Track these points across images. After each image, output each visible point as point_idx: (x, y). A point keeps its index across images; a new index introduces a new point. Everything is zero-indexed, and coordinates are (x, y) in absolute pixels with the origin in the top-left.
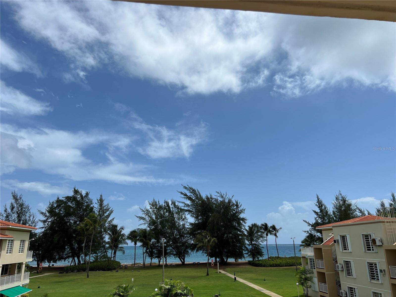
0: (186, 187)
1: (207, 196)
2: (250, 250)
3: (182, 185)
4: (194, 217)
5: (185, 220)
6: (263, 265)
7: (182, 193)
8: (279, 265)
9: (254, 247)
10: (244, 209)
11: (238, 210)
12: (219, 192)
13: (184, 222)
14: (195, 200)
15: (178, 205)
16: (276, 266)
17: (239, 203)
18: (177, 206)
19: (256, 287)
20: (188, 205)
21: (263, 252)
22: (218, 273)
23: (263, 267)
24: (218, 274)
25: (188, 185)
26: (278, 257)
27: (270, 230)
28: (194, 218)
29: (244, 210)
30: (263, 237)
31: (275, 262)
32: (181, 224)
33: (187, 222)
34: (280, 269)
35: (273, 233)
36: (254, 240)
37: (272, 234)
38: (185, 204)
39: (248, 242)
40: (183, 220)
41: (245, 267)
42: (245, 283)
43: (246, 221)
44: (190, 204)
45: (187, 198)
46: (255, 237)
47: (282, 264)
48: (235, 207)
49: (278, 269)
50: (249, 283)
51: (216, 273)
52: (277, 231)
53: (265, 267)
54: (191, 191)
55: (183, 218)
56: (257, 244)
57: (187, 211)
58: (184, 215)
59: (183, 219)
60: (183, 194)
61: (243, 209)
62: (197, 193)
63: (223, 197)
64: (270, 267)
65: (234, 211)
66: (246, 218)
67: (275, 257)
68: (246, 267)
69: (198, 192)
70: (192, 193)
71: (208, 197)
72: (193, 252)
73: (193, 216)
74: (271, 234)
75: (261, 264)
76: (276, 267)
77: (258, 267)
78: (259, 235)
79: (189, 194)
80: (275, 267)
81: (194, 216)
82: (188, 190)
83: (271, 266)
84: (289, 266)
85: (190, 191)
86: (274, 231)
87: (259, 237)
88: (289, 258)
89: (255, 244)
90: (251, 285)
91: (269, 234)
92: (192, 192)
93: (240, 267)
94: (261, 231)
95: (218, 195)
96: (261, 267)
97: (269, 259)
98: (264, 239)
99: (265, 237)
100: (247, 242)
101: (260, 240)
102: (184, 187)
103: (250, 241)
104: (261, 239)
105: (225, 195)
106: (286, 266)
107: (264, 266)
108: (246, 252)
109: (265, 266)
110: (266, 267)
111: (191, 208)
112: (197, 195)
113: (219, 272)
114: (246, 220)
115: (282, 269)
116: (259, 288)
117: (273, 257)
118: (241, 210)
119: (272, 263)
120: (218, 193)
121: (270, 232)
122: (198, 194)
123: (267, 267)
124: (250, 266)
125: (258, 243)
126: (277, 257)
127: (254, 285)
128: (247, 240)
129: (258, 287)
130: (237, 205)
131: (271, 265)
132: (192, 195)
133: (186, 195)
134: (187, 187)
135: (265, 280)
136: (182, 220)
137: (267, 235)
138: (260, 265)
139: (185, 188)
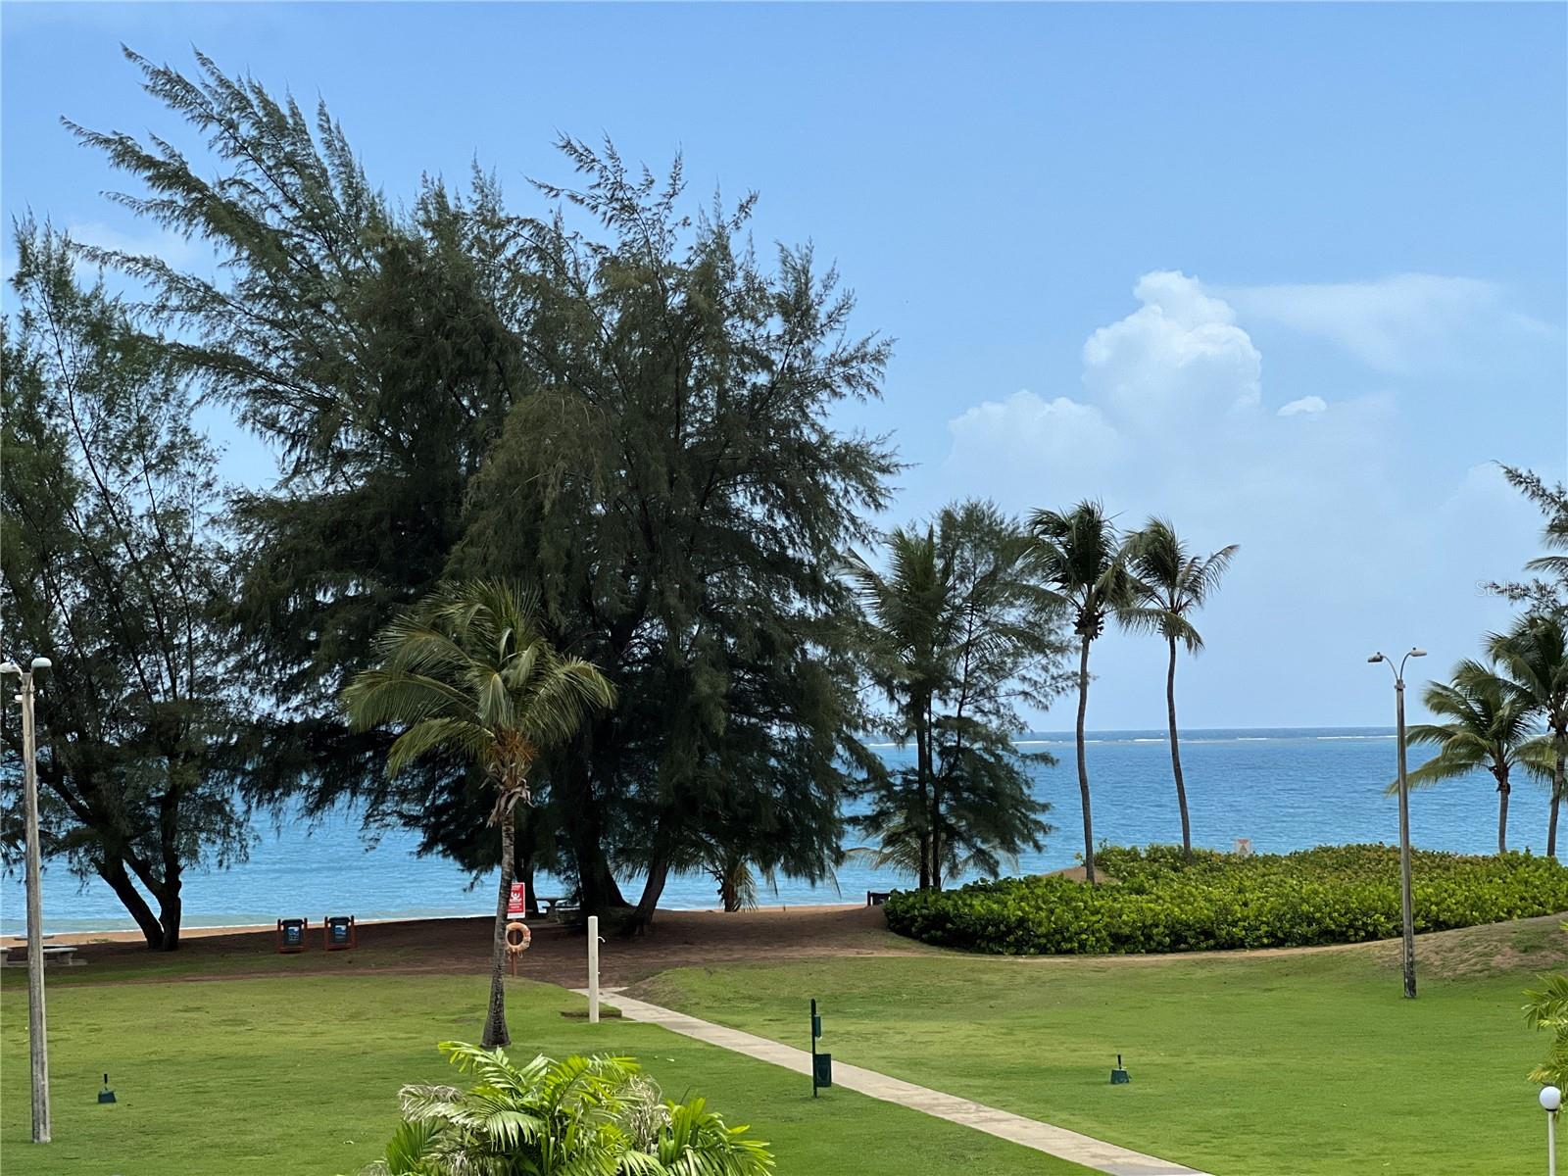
0: (180, 80)
1: (440, 196)
2: (906, 782)
3: (130, 55)
4: (281, 430)
5: (185, 466)
6: (1042, 930)
7: (126, 153)
8: (1208, 934)
9: (944, 752)
10: (871, 349)
11: (807, 354)
12: (599, 153)
13: (175, 490)
14: (289, 235)
15: (98, 288)
16: (1178, 938)
17: (826, 287)
18: (87, 303)
19: (1060, 1143)
20: (205, 300)
21: (1045, 807)
22: (595, 1018)
23: (1043, 951)
24: (595, 1030)
25: (205, 62)
26: (1184, 858)
27: (1120, 576)
28: (278, 446)
29: (878, 357)
30: (1050, 645)
31: (1161, 903)
32: (137, 513)
33: (208, 485)
34: (1219, 971)
35: (1152, 605)
36: (956, 684)
37: (1140, 612)
38: (174, 282)
39: (892, 698)
40: (167, 461)
41: (851, 953)
42: (931, 1107)
43: (883, 480)
44: (224, 286)
45: (189, 214)
46: (966, 649)
47: (1234, 924)
48: (775, 325)
49: (1200, 974)
50: (973, 1106)
51: (574, 1025)
52: (1194, 590)
53: (1060, 952)
54: (246, 130)
55: (164, 438)
56: (978, 718)
57: (191, 358)
58: (166, 410)
59: (162, 459)
60: (149, 162)
61: (864, 344)
62: (320, 150)
63: (632, 209)
64: (1113, 951)
65: (766, 364)
66: (885, 450)
67: (1155, 855)
68: (865, 953)
69: (329, 145)
70: (259, 160)
71: (442, 207)
72: (276, 814)
73: (271, 423)
74: (1126, 616)
75: (1022, 922)
76: (1173, 948)
77: (987, 958)
78: (1006, 630)
79: (210, 164)
80: (1160, 949)
81: (283, 421)
82: (209, 118)
83: (1121, 942)
84: (1306, 941)
85: (232, 125)
86: (1162, 591)
87: (1004, 653)
88: (1300, 858)
89: (963, 725)
90: (1003, 1126)
91: (1110, 620)
92: (257, 144)
93: (796, 953)
94: (1034, 589)
95: (583, 182)
96: (1017, 954)
97: (1099, 876)
98: (1053, 671)
99: (1061, 649)
100: (876, 702)
101: (1013, 684)
102: (156, 73)
103: (904, 688)
104: (1032, 666)
105: (662, 186)
106: (1279, 943)
107: (1058, 943)
108: (864, 806)
109: (1066, 946)
110: (1070, 952)
111: (239, 334)
112: (317, 182)
113: (601, 1015)
114: (884, 470)
115: (1241, 971)
116: (1094, 1156)
117: (1133, 855)
118: (845, 363)
119: (1131, 909)
120: (584, 159)
121: (1119, 592)
122: (324, 171)
123: (1082, 949)
124: (905, 942)
125: (997, 713)
126: (1171, 850)
127: (1028, 1122)
128: (882, 680)
129: (1080, 1147)
130: (798, 310)
131: (1126, 931)
132: (254, 175)
133: (173, 175)
134: (194, 75)
135: (1118, 1077)
136: (148, 468)
137: (1088, 625)
138: (1010, 931)
139: (172, 87)
